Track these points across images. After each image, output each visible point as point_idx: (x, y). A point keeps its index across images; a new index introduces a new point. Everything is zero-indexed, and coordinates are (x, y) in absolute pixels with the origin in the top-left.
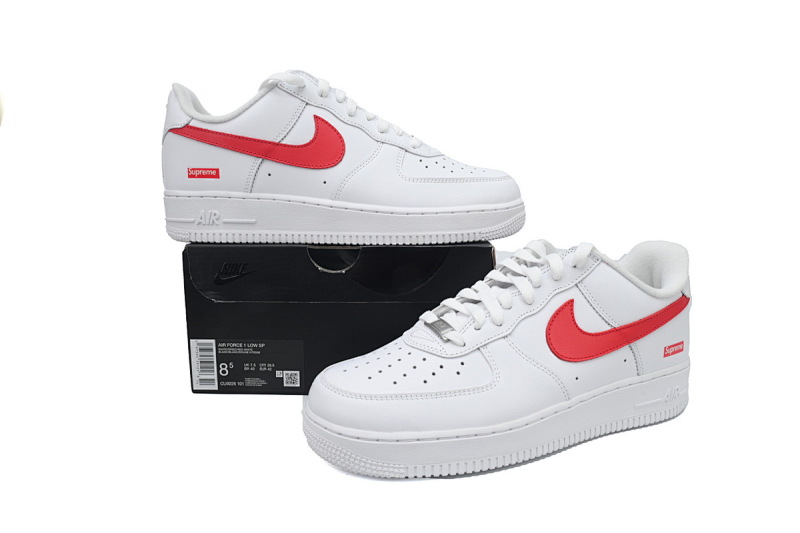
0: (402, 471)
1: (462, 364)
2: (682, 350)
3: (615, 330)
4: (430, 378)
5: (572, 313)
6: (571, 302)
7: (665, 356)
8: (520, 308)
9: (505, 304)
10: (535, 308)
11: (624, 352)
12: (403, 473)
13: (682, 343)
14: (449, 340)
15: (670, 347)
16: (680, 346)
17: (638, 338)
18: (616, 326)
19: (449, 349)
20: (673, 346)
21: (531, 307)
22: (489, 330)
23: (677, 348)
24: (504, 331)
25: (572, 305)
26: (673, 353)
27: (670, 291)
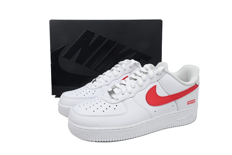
0: (94, 139)
1: (117, 106)
2: (195, 102)
3: (170, 96)
4: (105, 110)
5: (155, 90)
6: (155, 86)
7: (188, 104)
8: (137, 88)
9: (133, 86)
10: (143, 88)
11: (173, 103)
12: (94, 140)
13: (195, 100)
14: (113, 98)
15: (190, 101)
16: (194, 101)
17: (178, 99)
18: (170, 94)
19: (113, 101)
20: (191, 101)
21: (142, 88)
22: (127, 95)
23: (193, 102)
24: (132, 95)
25: (156, 87)
26: (191, 103)
27: (191, 83)
